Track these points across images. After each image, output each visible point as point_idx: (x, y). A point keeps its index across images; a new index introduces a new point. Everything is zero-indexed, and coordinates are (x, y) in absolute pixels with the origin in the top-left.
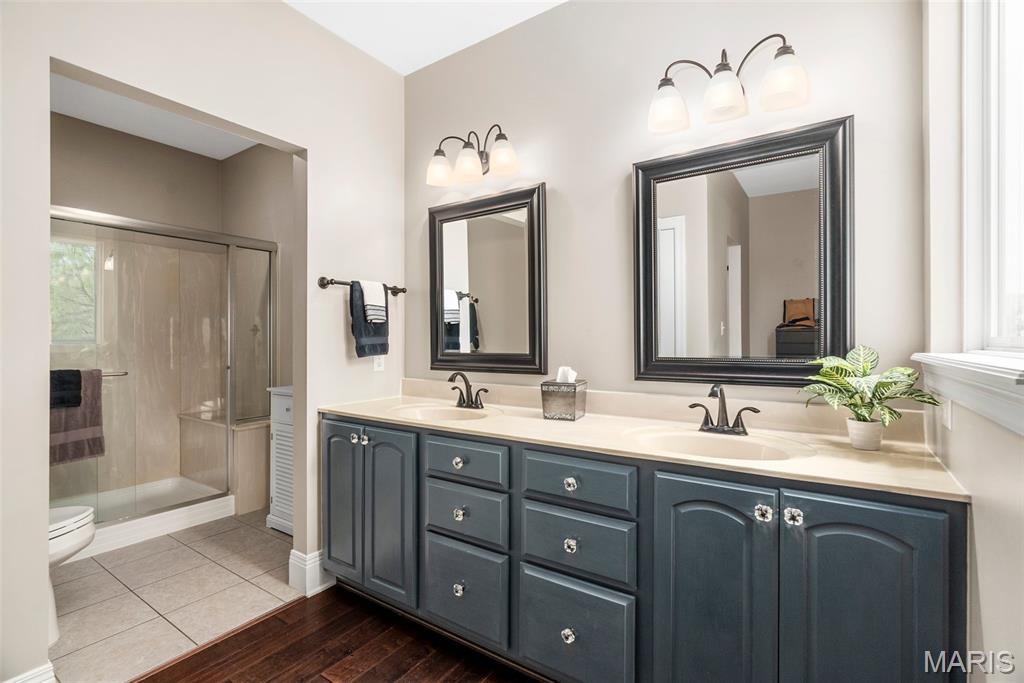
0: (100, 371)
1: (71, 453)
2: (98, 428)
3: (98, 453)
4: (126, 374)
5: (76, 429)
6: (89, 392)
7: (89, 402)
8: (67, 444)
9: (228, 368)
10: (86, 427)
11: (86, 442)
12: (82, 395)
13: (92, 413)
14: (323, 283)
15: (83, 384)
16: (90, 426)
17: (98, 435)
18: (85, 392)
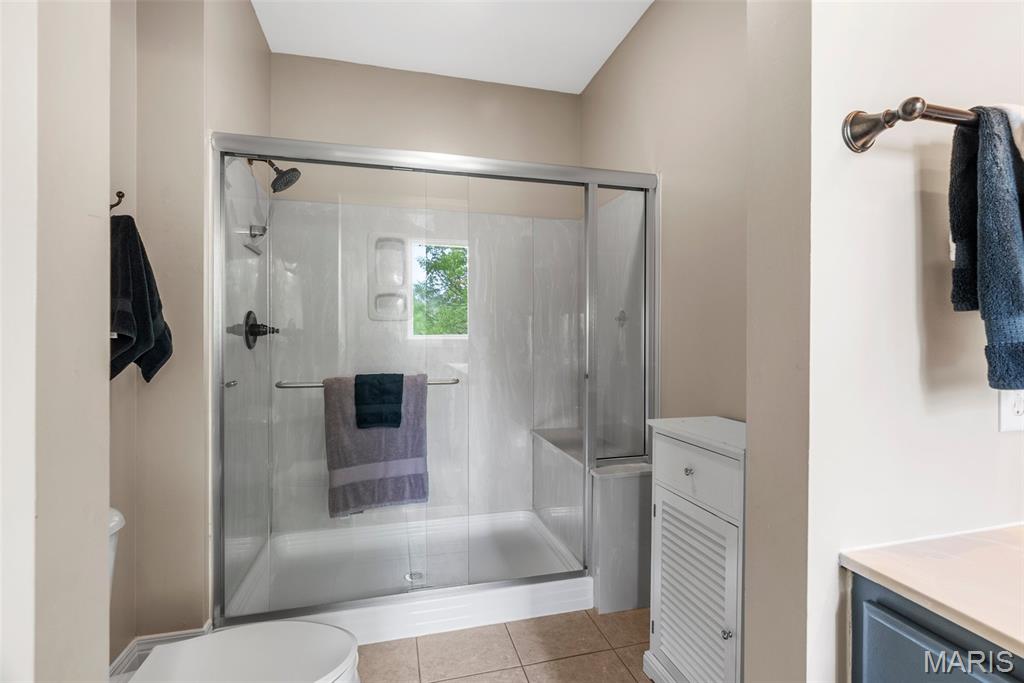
0: (425, 377)
1: (390, 493)
2: (420, 459)
3: (420, 498)
4: (457, 381)
5: (396, 459)
6: (411, 409)
7: (411, 422)
8: (387, 479)
9: (587, 376)
10: (406, 457)
11: (406, 480)
12: (403, 410)
13: (414, 437)
14: (862, 131)
15: (404, 395)
16: (413, 457)
17: (420, 472)
18: (407, 408)
